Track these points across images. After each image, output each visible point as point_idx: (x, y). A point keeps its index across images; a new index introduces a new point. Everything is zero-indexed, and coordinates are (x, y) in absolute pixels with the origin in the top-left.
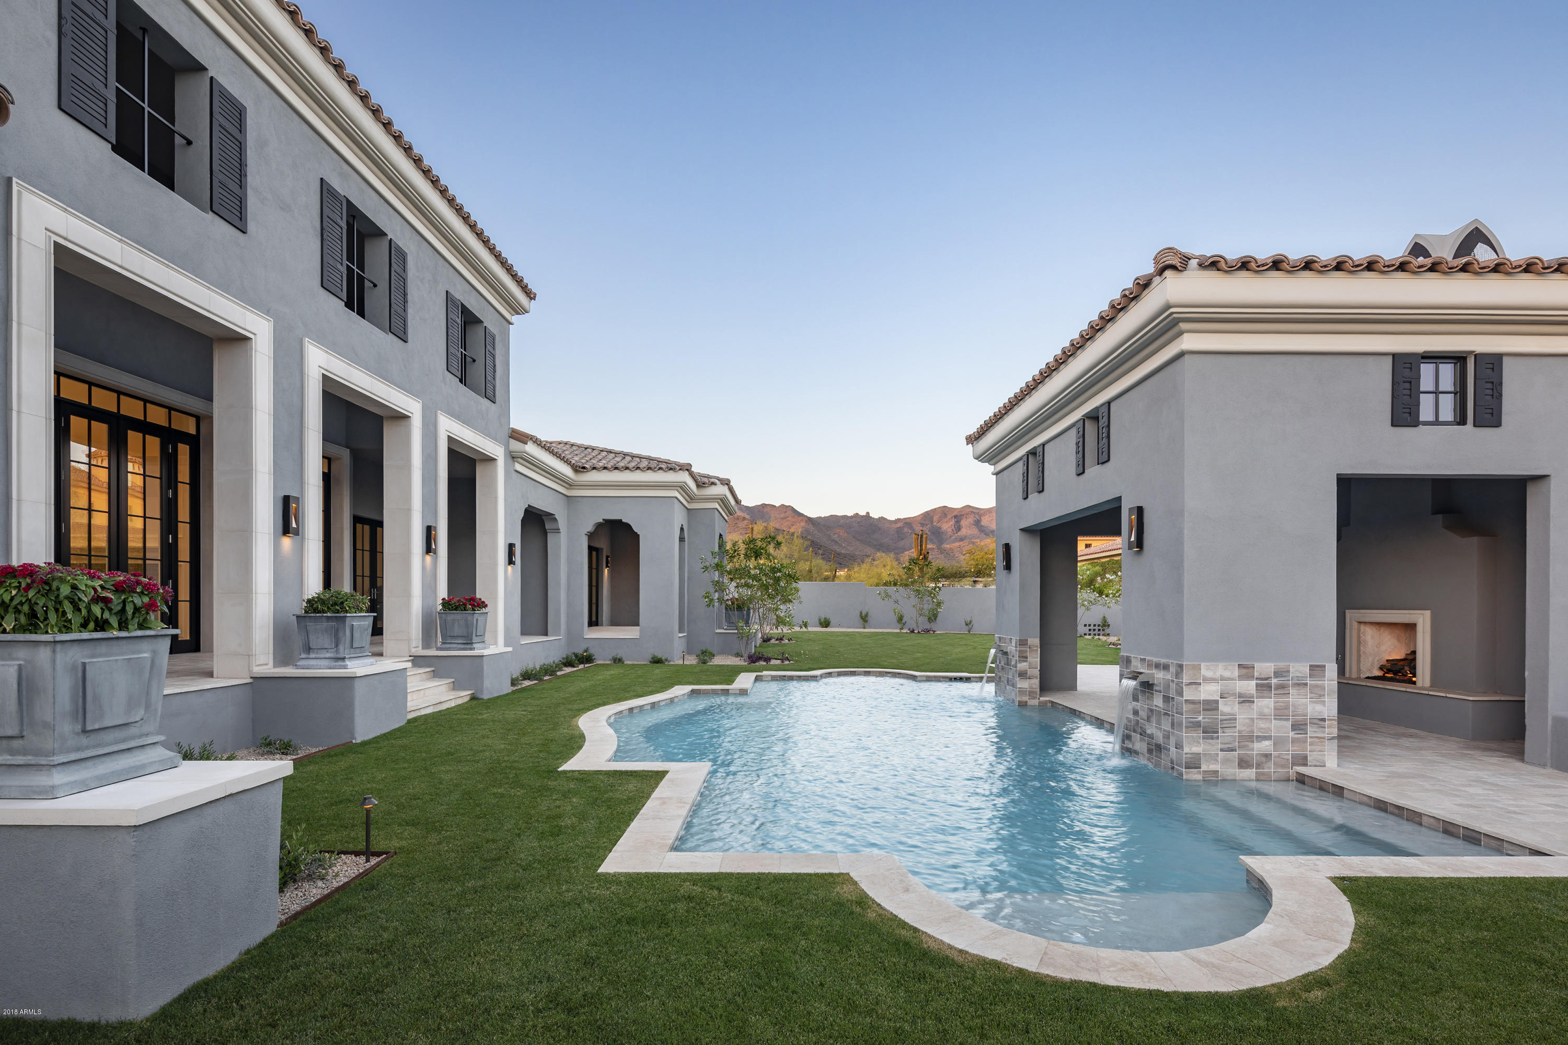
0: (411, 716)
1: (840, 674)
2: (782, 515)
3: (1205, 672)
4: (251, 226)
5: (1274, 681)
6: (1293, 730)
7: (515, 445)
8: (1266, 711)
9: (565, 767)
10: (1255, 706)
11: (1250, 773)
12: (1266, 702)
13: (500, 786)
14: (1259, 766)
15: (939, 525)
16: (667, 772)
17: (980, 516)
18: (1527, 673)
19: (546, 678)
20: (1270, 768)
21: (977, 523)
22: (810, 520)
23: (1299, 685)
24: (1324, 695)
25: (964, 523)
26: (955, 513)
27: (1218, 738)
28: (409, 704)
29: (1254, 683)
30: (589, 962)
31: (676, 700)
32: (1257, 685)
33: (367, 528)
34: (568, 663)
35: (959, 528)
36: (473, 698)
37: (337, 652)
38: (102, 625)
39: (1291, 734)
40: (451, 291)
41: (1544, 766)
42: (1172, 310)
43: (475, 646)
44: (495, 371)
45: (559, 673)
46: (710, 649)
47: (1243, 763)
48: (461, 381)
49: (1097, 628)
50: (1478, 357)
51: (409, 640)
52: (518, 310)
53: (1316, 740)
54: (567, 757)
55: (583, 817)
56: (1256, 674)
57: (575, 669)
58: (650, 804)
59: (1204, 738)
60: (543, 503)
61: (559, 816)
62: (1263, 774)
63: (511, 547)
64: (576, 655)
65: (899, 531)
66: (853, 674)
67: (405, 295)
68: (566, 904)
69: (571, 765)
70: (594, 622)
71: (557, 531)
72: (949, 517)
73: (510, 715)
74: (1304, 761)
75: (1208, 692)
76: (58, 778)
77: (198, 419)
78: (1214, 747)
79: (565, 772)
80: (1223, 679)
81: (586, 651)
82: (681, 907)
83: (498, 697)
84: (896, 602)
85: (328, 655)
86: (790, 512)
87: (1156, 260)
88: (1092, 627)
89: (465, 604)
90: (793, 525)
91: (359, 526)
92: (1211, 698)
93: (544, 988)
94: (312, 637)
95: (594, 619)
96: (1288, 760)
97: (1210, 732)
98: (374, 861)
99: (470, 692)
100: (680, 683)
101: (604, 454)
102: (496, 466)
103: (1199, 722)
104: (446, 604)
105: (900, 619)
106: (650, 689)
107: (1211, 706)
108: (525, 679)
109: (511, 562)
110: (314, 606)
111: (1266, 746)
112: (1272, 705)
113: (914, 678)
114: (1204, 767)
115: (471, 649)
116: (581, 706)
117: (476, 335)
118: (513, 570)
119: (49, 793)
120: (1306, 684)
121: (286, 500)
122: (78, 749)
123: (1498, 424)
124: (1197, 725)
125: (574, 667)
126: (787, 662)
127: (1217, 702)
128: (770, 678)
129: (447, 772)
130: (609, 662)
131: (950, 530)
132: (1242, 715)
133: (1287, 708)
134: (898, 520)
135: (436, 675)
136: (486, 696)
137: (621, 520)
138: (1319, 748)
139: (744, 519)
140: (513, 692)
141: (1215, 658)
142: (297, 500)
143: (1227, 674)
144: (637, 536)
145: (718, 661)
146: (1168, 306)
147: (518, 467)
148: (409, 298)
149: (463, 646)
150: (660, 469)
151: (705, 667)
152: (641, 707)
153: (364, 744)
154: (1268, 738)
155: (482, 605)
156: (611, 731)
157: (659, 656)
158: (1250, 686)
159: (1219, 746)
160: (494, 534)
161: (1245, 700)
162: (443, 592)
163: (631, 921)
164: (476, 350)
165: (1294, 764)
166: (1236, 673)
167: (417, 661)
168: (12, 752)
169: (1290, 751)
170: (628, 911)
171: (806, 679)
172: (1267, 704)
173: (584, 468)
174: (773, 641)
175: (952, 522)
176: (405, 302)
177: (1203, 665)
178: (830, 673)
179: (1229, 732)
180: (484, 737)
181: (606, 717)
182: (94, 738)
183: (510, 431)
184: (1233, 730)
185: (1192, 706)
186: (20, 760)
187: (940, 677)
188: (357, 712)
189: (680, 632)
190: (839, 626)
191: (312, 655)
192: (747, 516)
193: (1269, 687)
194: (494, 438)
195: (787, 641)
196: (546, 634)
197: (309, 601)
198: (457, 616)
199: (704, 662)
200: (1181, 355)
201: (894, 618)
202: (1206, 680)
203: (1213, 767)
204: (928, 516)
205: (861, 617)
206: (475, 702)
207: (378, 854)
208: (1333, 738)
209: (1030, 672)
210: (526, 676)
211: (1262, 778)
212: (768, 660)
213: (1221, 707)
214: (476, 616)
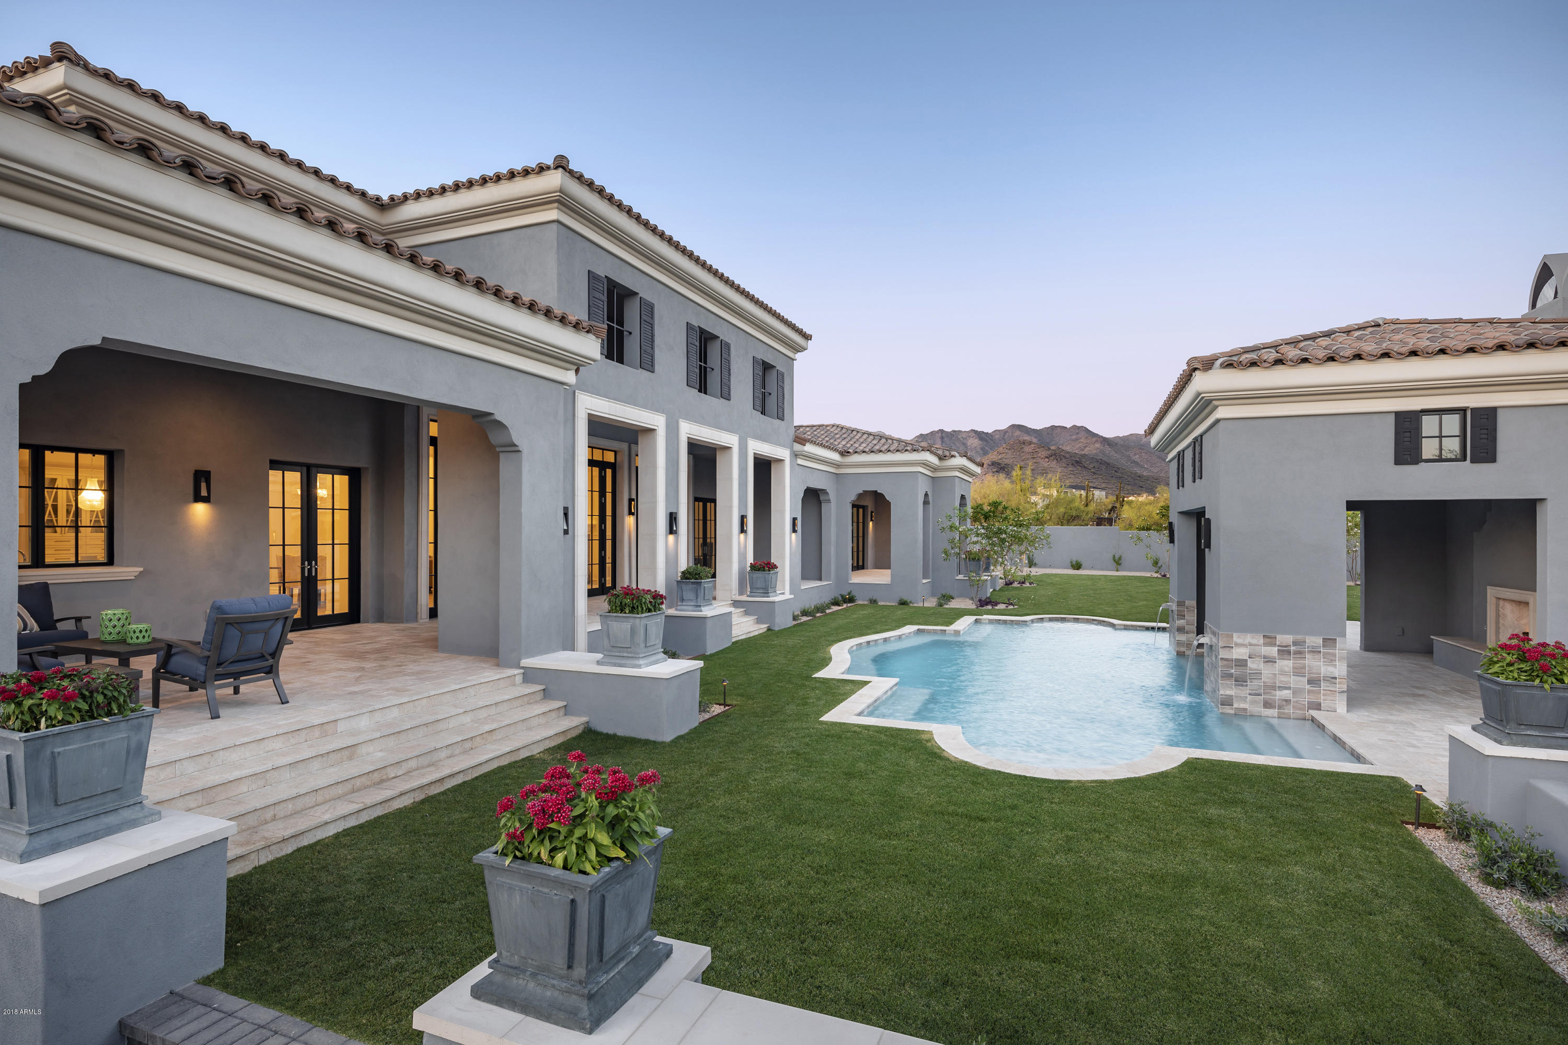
0: (734, 640)
1: (1051, 620)
2: (1074, 437)
3: (1235, 639)
4: (657, 367)
5: (1292, 648)
6: (1309, 683)
7: (797, 447)
8: (1286, 669)
9: (816, 675)
10: (1277, 665)
11: (1273, 712)
12: (1285, 662)
13: (781, 682)
14: (1280, 707)
16: (869, 682)
19: (818, 615)
20: (1290, 710)
22: (1105, 441)
23: (1314, 652)
24: (1335, 661)
27: (1247, 686)
28: (733, 632)
29: (1276, 649)
30: (807, 745)
31: (903, 636)
32: (1278, 650)
33: (701, 504)
34: (836, 603)
36: (769, 629)
37: (697, 602)
38: (650, 611)
39: (1307, 687)
40: (756, 356)
42: (1202, 395)
43: (770, 594)
44: (784, 398)
45: (828, 611)
46: (952, 594)
47: (1267, 705)
48: (762, 413)
50: (1474, 410)
51: (731, 590)
52: (799, 349)
53: (1329, 692)
54: (818, 670)
55: (819, 699)
56: (1278, 643)
57: (840, 608)
58: (854, 696)
59: (1235, 685)
60: (817, 483)
61: (808, 698)
62: (1284, 713)
63: (794, 520)
64: (842, 596)
66: (1063, 620)
67: (729, 370)
68: (803, 729)
69: (820, 674)
70: (859, 566)
71: (829, 501)
73: (790, 642)
74: (1318, 707)
75: (1239, 653)
76: (641, 662)
77: (615, 452)
78: (1244, 692)
79: (815, 678)
80: (1250, 645)
81: (849, 594)
82: (849, 734)
83: (784, 629)
84: (1149, 547)
85: (692, 604)
86: (1083, 433)
87: (1188, 363)
89: (764, 567)
90: (1086, 447)
91: (697, 503)
92: (1241, 658)
93: (791, 749)
94: (684, 593)
95: (861, 563)
96: (1304, 705)
97: (1240, 681)
98: (727, 708)
99: (767, 625)
100: (912, 623)
101: (866, 436)
102: (784, 465)
103: (1232, 674)
104: (753, 567)
105: (1156, 563)
106: (887, 627)
107: (1242, 663)
108: (803, 615)
109: (794, 531)
110: (686, 575)
111: (1286, 694)
112: (1291, 665)
113: (1113, 626)
114: (1235, 705)
115: (768, 597)
116: (835, 639)
117: (772, 377)
118: (796, 536)
119: (639, 666)
120: (1320, 652)
121: (671, 514)
122: (645, 653)
123: (1493, 459)
124: (1231, 675)
125: (839, 606)
126: (1011, 607)
127: (1246, 661)
128: (987, 621)
129: (756, 673)
130: (866, 603)
132: (1267, 672)
133: (1304, 667)
135: (747, 613)
136: (777, 629)
137: (876, 491)
138: (1332, 698)
139: (1030, 443)
140: (794, 626)
141: (1244, 630)
142: (676, 513)
143: (1254, 641)
144: (889, 503)
145: (954, 604)
146: (1199, 394)
147: (800, 461)
148: (732, 371)
149: (763, 595)
150: (906, 450)
151: (940, 609)
152: (876, 641)
153: (711, 655)
154: (1289, 688)
155: (775, 567)
156: (849, 656)
157: (905, 599)
158: (1273, 651)
159: (1248, 692)
160: (782, 512)
161: (1269, 660)
162: (750, 559)
163: (827, 736)
164: (772, 386)
165: (1309, 708)
166: (1261, 641)
167: (736, 604)
168: (628, 652)
169: (1306, 699)
170: (827, 733)
171: (1018, 623)
172: (1287, 664)
173: (848, 452)
174: (1016, 585)
176: (730, 374)
177: (1235, 635)
178: (1042, 619)
179: (1256, 683)
180: (774, 655)
181: (848, 647)
182: (650, 649)
184: (1260, 681)
185: (1225, 663)
186: (630, 655)
187: (1136, 626)
188: (708, 637)
189: (924, 578)
190: (1092, 568)
191: (684, 604)
192: (1035, 440)
193: (1289, 652)
194: (783, 445)
195: (1028, 585)
196: (820, 579)
197: (683, 573)
198: (759, 574)
199: (941, 605)
200: (1218, 421)
201: (1150, 562)
202: (1237, 645)
203: (1242, 706)
205: (1115, 561)
206: (770, 632)
207: (729, 706)
208: (1343, 692)
209: (1187, 627)
210: (805, 613)
211: (1283, 716)
212: (996, 604)
213: (1249, 664)
214: (771, 575)
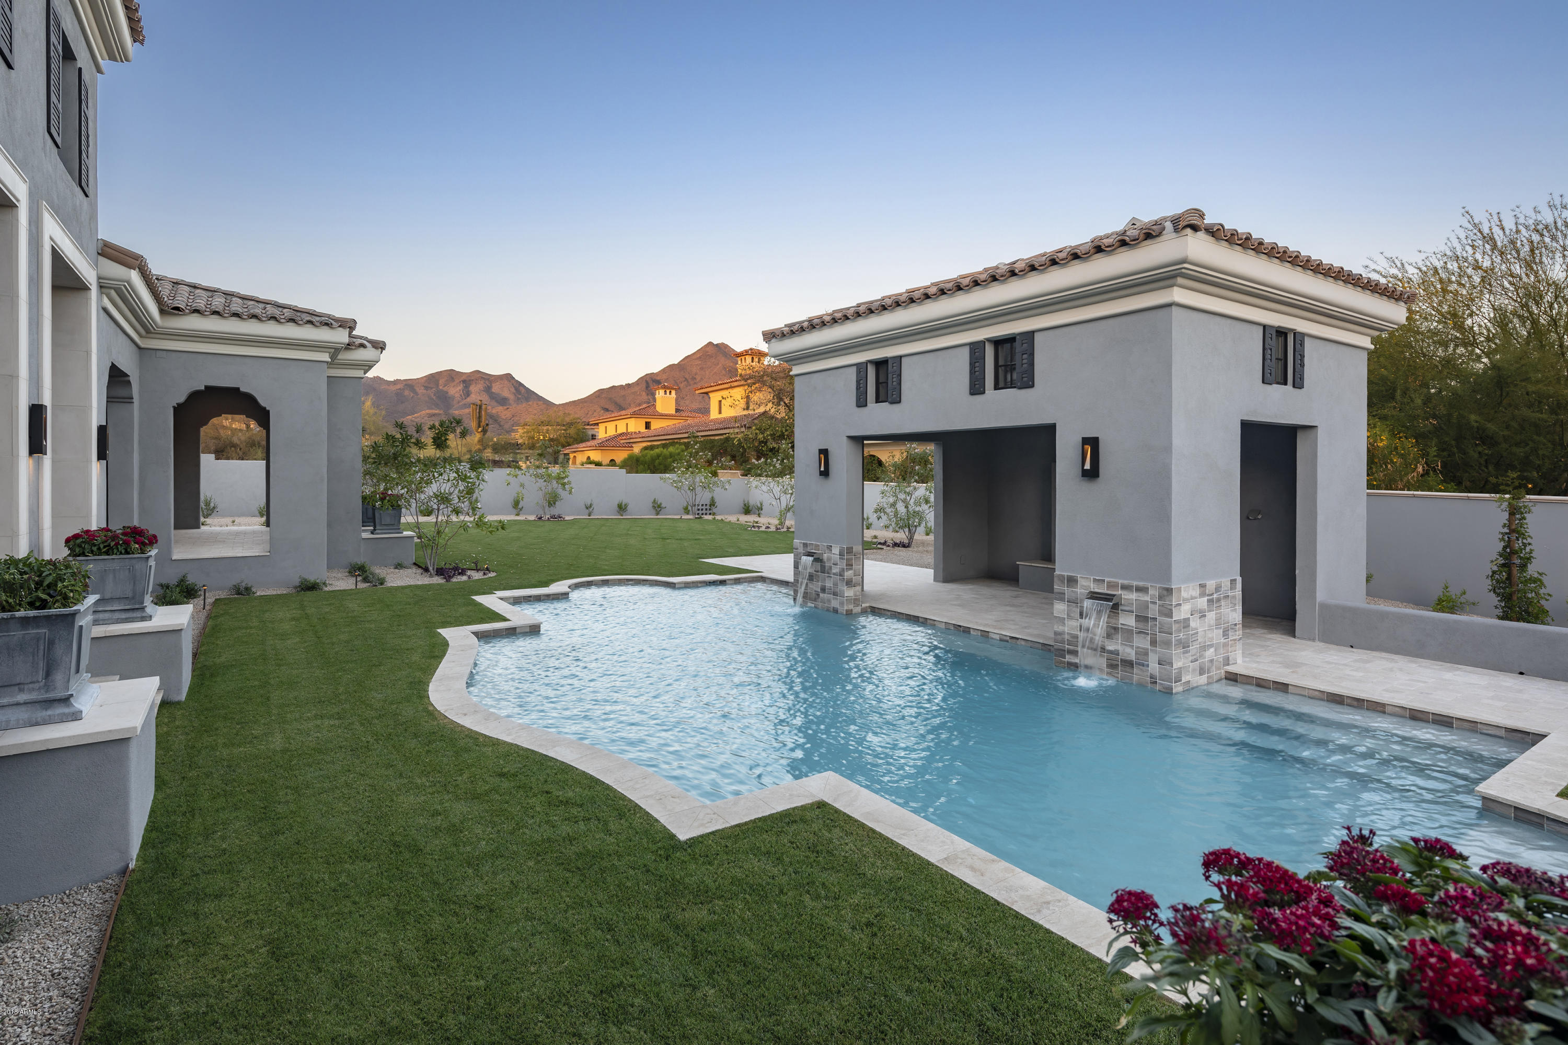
3: (1183, 593)
5: (1215, 596)
6: (1223, 636)
7: (112, 268)
8: (1212, 622)
10: (1206, 620)
12: (1211, 615)
15: (445, 389)
17: (491, 382)
18: (1297, 572)
21: (488, 390)
24: (1236, 604)
25: (473, 388)
26: (464, 378)
27: (1190, 651)
32: (1207, 601)
35: (468, 394)
39: (1222, 640)
41: (1314, 640)
42: (1186, 265)
43: (148, 611)
44: (88, 144)
49: (704, 507)
53: (1233, 642)
56: (1207, 592)
59: (1183, 653)
60: (123, 359)
63: (101, 431)
65: (399, 394)
72: (457, 381)
74: (1227, 661)
75: (1185, 611)
80: (1192, 598)
87: (1177, 216)
88: (700, 507)
92: (1186, 616)
96: (1221, 662)
97: (1186, 646)
102: (88, 299)
111: (1211, 653)
115: (143, 619)
120: (1229, 596)
123: (1301, 387)
127: (1189, 619)
130: (232, 595)
131: (457, 395)
132: (1201, 629)
133: (1221, 618)
134: (397, 382)
136: (183, 696)
137: (238, 389)
138: (1234, 648)
141: (1187, 581)
143: (1194, 594)
146: (1184, 261)
147: (106, 303)
149: (124, 616)
154: (1211, 646)
157: (309, 578)
158: (1204, 603)
159: (1190, 659)
161: (1202, 615)
165: (1224, 665)
166: (1198, 592)
169: (1221, 654)
173: (176, 308)
175: (461, 387)
177: (1182, 588)
179: (1195, 645)
183: (100, 245)
184: (1197, 643)
185: (1178, 626)
193: (1213, 601)
194: (88, 254)
198: (111, 563)
200: (1169, 305)
202: (1184, 600)
204: (433, 379)
208: (1240, 639)
209: (854, 580)
212: (462, 572)
213: (1191, 623)
